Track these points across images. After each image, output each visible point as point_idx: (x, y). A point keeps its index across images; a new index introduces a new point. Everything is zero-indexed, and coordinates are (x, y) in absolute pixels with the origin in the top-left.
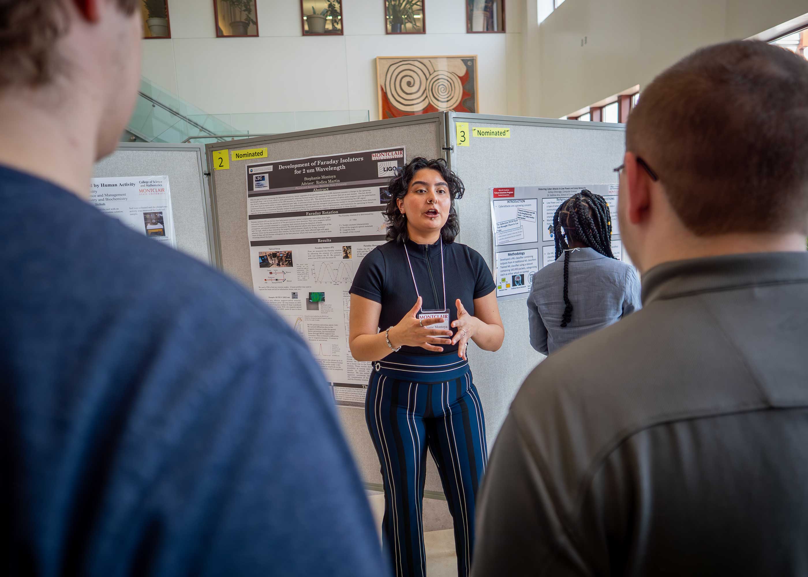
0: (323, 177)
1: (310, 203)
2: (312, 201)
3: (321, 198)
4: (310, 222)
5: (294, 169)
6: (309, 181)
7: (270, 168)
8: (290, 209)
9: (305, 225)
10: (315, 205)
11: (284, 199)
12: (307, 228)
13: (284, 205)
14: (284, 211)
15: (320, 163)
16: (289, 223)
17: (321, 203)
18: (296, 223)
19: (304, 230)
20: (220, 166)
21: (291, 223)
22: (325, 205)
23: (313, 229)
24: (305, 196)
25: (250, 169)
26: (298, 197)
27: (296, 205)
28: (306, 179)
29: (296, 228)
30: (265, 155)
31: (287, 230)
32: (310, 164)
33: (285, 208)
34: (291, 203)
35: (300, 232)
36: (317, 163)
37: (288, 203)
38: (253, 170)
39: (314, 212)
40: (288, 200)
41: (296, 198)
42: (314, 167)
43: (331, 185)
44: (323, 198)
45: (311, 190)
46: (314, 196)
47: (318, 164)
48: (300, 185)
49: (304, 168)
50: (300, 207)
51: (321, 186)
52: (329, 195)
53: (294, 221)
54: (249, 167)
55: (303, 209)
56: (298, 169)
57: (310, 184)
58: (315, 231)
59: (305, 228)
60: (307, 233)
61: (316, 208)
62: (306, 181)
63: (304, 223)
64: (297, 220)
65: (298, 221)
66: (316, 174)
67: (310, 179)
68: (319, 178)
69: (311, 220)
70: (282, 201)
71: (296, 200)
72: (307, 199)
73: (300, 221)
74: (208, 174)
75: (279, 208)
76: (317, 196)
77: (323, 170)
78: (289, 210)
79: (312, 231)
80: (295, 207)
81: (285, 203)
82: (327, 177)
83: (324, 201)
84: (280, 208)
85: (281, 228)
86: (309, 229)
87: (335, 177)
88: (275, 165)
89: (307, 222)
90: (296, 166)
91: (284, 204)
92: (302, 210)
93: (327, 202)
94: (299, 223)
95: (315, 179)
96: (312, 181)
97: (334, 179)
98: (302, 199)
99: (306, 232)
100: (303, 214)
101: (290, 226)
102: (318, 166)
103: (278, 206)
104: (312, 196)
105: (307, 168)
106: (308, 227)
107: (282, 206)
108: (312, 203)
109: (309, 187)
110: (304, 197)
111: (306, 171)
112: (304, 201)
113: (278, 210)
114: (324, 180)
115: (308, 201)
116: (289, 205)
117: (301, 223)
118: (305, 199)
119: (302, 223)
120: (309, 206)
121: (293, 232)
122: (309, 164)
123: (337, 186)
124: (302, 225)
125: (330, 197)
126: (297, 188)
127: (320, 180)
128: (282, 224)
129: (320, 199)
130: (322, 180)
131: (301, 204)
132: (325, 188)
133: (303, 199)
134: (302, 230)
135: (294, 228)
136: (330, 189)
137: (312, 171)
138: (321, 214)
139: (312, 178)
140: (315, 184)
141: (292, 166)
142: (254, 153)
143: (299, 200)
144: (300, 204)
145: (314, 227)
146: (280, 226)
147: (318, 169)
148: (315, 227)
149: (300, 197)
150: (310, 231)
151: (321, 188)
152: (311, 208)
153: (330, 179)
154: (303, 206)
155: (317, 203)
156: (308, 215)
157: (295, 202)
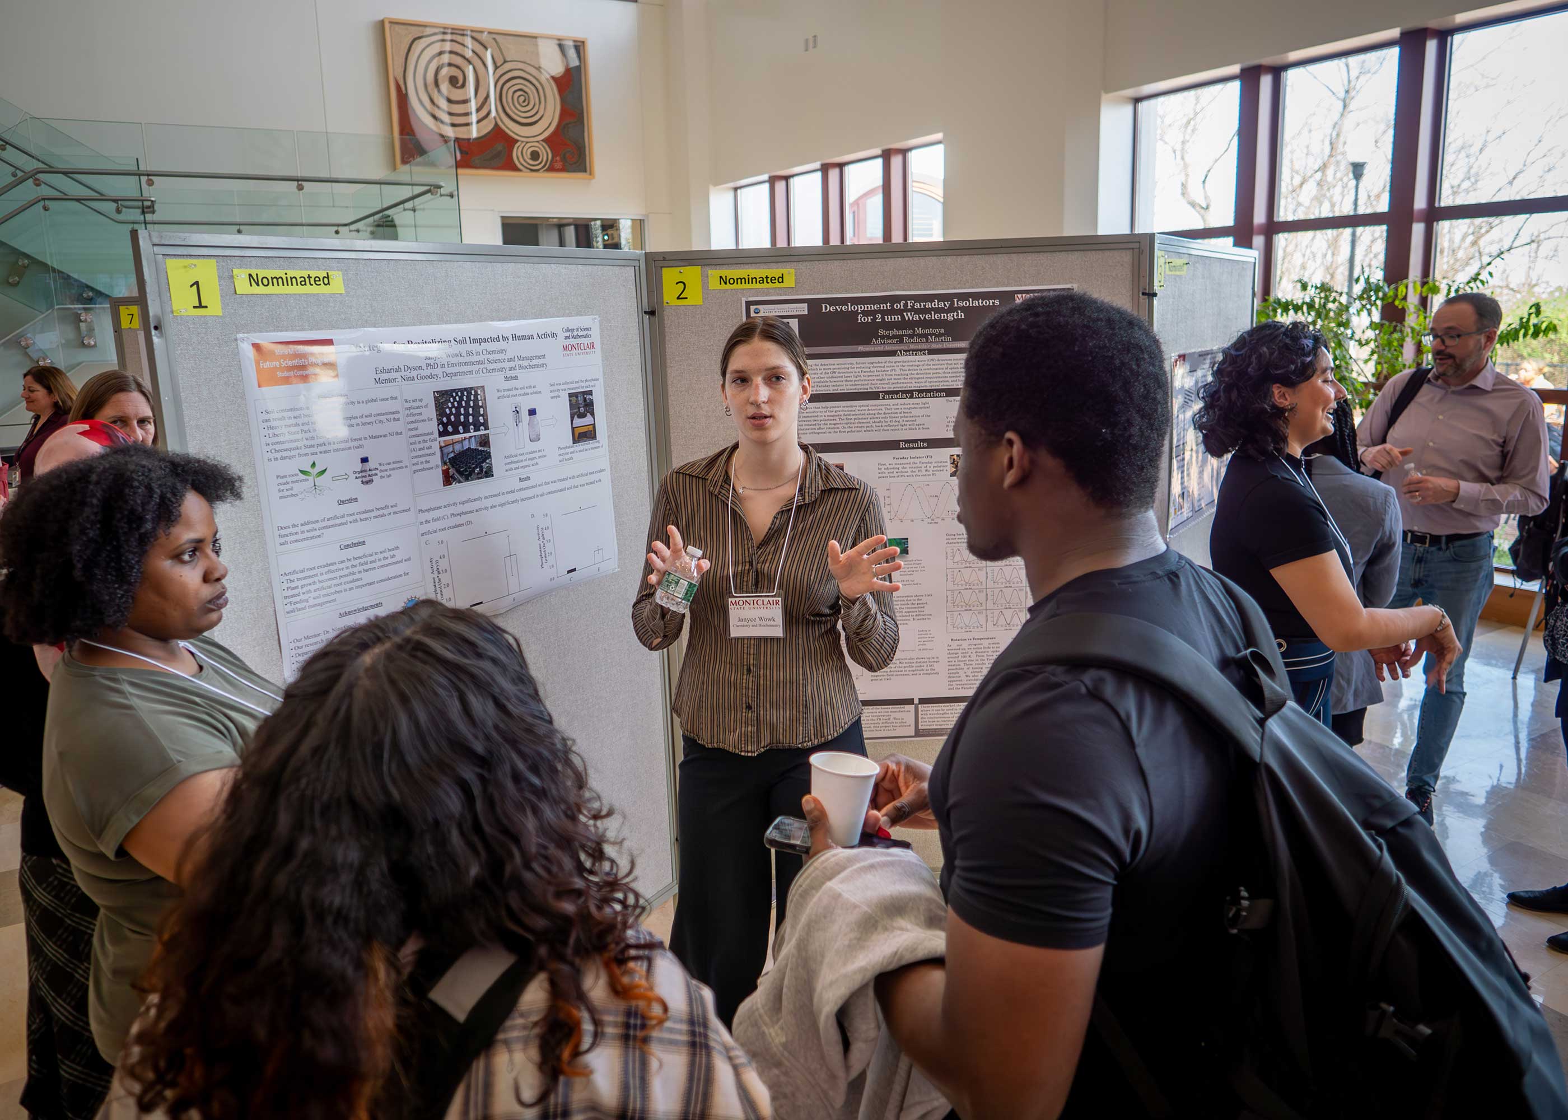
0: (919, 331)
1: (889, 377)
2: (893, 373)
3: (911, 368)
4: (887, 411)
5: (856, 313)
6: (889, 337)
7: (803, 309)
8: (844, 387)
9: (877, 416)
10: (899, 381)
11: (832, 367)
12: (880, 422)
13: (832, 380)
14: (831, 390)
15: (914, 305)
16: (842, 413)
17: (912, 376)
18: (857, 413)
19: (874, 425)
20: (678, 298)
21: (846, 413)
22: (920, 380)
23: (891, 424)
24: (879, 363)
25: (753, 308)
26: (863, 366)
27: (858, 378)
28: (881, 332)
29: (857, 421)
30: (790, 282)
31: (837, 426)
32: (892, 306)
33: (834, 384)
34: (846, 375)
35: (863, 429)
36: (906, 305)
37: (840, 375)
38: (762, 311)
39: (897, 392)
40: (841, 371)
41: (859, 366)
42: (900, 312)
43: (934, 346)
44: (916, 368)
45: (893, 353)
46: (898, 364)
47: (909, 307)
48: (868, 342)
49: (879, 311)
50: (866, 383)
51: (912, 347)
52: (929, 363)
53: (854, 408)
54: (749, 304)
55: (873, 386)
56: (865, 313)
57: (889, 341)
58: (897, 428)
59: (875, 422)
60: (879, 430)
61: (901, 385)
62: (883, 337)
63: (874, 412)
64: (860, 406)
65: (862, 408)
66: (904, 324)
67: (891, 333)
68: (910, 332)
69: (889, 407)
70: (827, 371)
71: (860, 370)
72: (883, 369)
73: (867, 408)
74: (652, 313)
76: (904, 364)
77: (919, 317)
78: (842, 388)
79: (890, 428)
80: (856, 383)
81: (834, 375)
82: (926, 331)
83: (917, 374)
84: (824, 384)
85: (822, 422)
86: (884, 424)
87: (942, 331)
88: (814, 304)
89: (880, 412)
90: (860, 308)
91: (832, 377)
92: (870, 388)
93: (925, 376)
94: (863, 412)
95: (901, 332)
96: (894, 337)
97: (940, 335)
98: (872, 369)
99: (877, 428)
100: (874, 396)
101: (842, 417)
102: (910, 311)
104: (894, 364)
105: (884, 313)
106: (882, 420)
107: (828, 380)
108: (893, 377)
109: (888, 348)
110: (875, 365)
111: (883, 318)
112: (876, 373)
114: (920, 336)
115: (884, 373)
116: (844, 379)
117: (867, 412)
118: (879, 369)
119: (871, 412)
120: (887, 382)
121: (850, 430)
122: (888, 304)
123: (945, 347)
124: (871, 416)
125: (931, 367)
126: (861, 348)
127: (911, 336)
128: (826, 414)
129: (909, 370)
130: (916, 335)
131: (870, 378)
132: (921, 350)
133: (875, 369)
134: (869, 425)
135: (853, 421)
136: (932, 352)
137: (897, 318)
138: (912, 397)
139: (895, 332)
140: (901, 341)
141: (851, 308)
142: (764, 277)
143: (864, 370)
144: (867, 378)
145: (894, 419)
146: (822, 418)
147: (908, 316)
148: (897, 420)
149: (869, 365)
150: (886, 428)
151: (913, 351)
152: (890, 386)
153: (931, 335)
154: (873, 382)
155: (902, 377)
156: (883, 398)
157: (856, 374)
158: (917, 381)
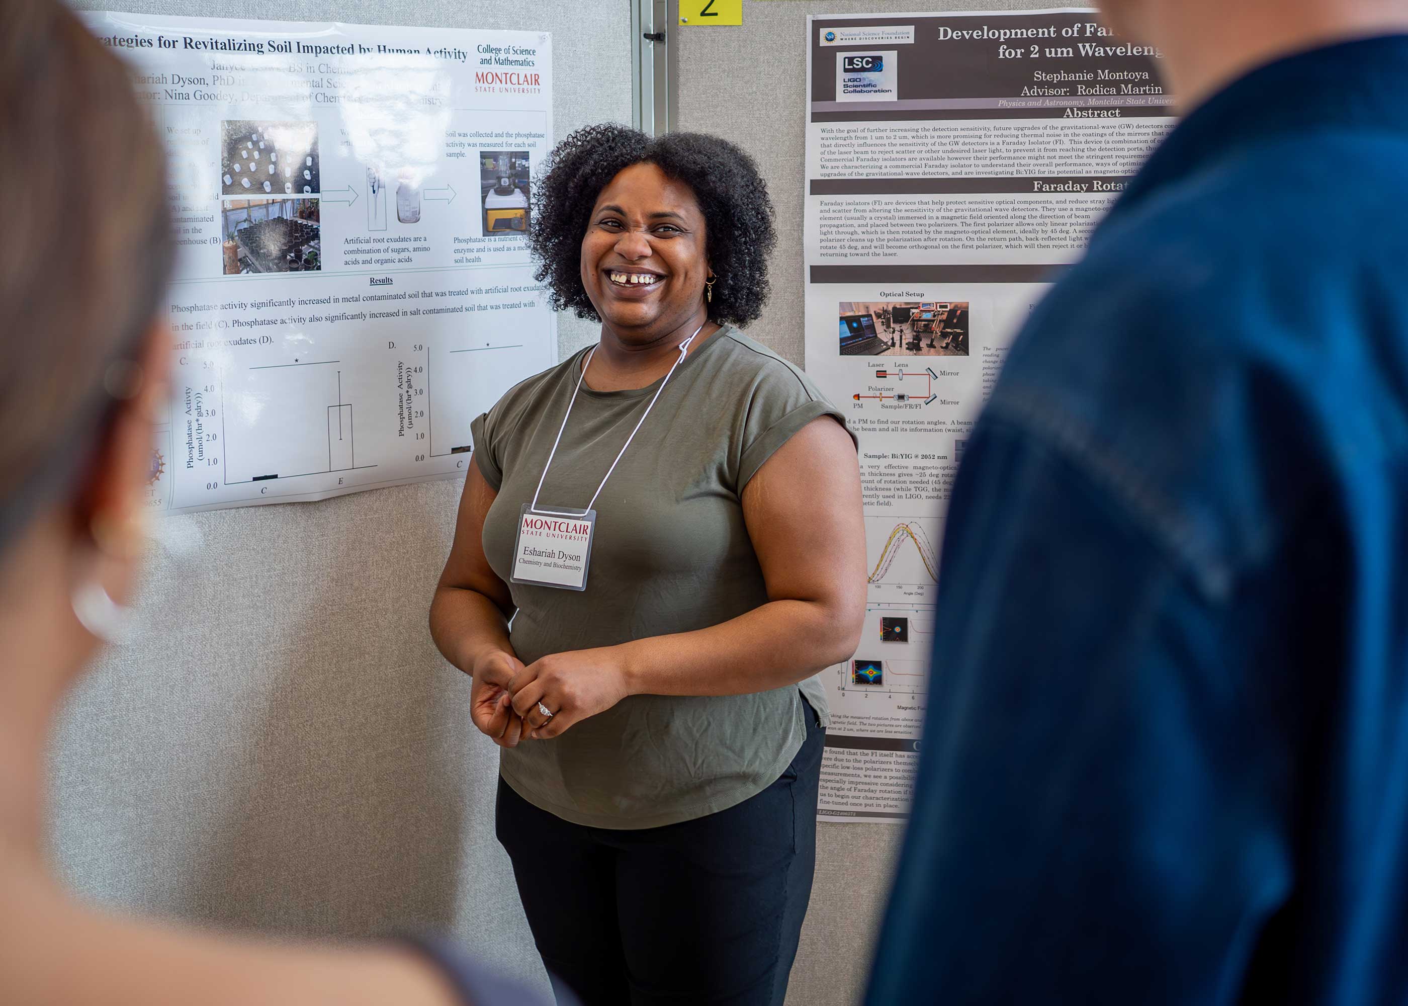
0: (1104, 75)
1: (1052, 154)
2: (1058, 147)
3: (1090, 139)
4: (1046, 213)
5: (997, 43)
6: (1051, 85)
7: (907, 35)
8: (973, 169)
9: (1027, 221)
10: (1069, 161)
11: (952, 133)
12: (1035, 231)
13: (951, 155)
14: (950, 173)
15: (1096, 30)
16: (968, 214)
17: (1092, 153)
18: (994, 213)
19: (1023, 236)
21: (975, 214)
22: (1104, 161)
23: (1053, 235)
24: (1033, 128)
26: (1005, 133)
27: (997, 155)
28: (1039, 76)
29: (993, 228)
31: (957, 236)
32: (1058, 32)
33: (955, 162)
34: (977, 148)
35: (1003, 243)
36: (1082, 30)
37: (966, 148)
38: (838, 37)
39: (1064, 181)
40: (967, 140)
41: (999, 133)
42: (1071, 42)
43: (1131, 102)
44: (1099, 139)
45: (1058, 113)
46: (1066, 131)
47: (1088, 34)
48: (1016, 93)
49: (1036, 40)
50: (1011, 162)
51: (1092, 102)
52: (1122, 131)
53: (988, 206)
55: (1022, 169)
56: (1012, 43)
57: (1052, 92)
58: (1063, 243)
59: (1024, 232)
60: (1032, 246)
61: (1072, 168)
62: (1041, 84)
63: (1022, 214)
64: (1000, 203)
65: (1003, 206)
66: (1079, 63)
67: (1056, 78)
68: (1089, 77)
69: (1049, 206)
70: (944, 141)
71: (1000, 140)
72: (1041, 139)
73: (1010, 206)
74: (658, 37)
75: (931, 163)
76: (1077, 132)
77: (1105, 52)
78: (968, 170)
79: (1051, 243)
80: (994, 162)
81: (955, 148)
82: (1117, 76)
83: (1101, 149)
84: (937, 163)
85: (933, 229)
86: (1040, 235)
87: (1146, 76)
88: (925, 27)
89: (1034, 213)
90: (1004, 35)
91: (952, 151)
92: (1018, 172)
93: (1114, 153)
94: (1003, 214)
95: (1072, 77)
96: (1061, 84)
97: (1142, 83)
98: (1021, 139)
99: (1028, 243)
100: (1023, 185)
101: (968, 221)
102: (1088, 40)
103: (929, 155)
104: (1058, 132)
105: (1044, 43)
106: (1039, 228)
107: (945, 155)
108: (1058, 154)
109: (1049, 103)
110: (1027, 132)
111: (1042, 52)
112: (1027, 146)
113: (927, 170)
114: (1107, 84)
115: (1042, 147)
116: (972, 155)
117: (1011, 213)
118: (1033, 139)
119: (1018, 213)
120: (1046, 161)
121: (980, 243)
122: (1052, 29)
123: (1150, 104)
124: (1017, 221)
125: (1127, 138)
126: (1003, 103)
127: (1090, 84)
128: (940, 214)
129: (1087, 142)
130: (1100, 82)
131: (1017, 154)
132: (1108, 109)
133: (1026, 140)
134: (1013, 236)
135: (986, 228)
136: (1127, 112)
137: (1066, 52)
138: (1090, 190)
139: (1063, 76)
140: (1073, 93)
141: (987, 34)
143: (1008, 140)
144: (1011, 154)
145: (1058, 228)
146: (932, 222)
147: (1086, 49)
148: (1064, 228)
149: (1016, 133)
150: (1044, 243)
151: (1094, 109)
152: (1053, 168)
153: (1126, 82)
154: (1023, 162)
155: (1074, 154)
156: (1040, 190)
157: (994, 147)
158: (1099, 161)
